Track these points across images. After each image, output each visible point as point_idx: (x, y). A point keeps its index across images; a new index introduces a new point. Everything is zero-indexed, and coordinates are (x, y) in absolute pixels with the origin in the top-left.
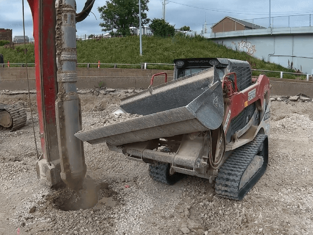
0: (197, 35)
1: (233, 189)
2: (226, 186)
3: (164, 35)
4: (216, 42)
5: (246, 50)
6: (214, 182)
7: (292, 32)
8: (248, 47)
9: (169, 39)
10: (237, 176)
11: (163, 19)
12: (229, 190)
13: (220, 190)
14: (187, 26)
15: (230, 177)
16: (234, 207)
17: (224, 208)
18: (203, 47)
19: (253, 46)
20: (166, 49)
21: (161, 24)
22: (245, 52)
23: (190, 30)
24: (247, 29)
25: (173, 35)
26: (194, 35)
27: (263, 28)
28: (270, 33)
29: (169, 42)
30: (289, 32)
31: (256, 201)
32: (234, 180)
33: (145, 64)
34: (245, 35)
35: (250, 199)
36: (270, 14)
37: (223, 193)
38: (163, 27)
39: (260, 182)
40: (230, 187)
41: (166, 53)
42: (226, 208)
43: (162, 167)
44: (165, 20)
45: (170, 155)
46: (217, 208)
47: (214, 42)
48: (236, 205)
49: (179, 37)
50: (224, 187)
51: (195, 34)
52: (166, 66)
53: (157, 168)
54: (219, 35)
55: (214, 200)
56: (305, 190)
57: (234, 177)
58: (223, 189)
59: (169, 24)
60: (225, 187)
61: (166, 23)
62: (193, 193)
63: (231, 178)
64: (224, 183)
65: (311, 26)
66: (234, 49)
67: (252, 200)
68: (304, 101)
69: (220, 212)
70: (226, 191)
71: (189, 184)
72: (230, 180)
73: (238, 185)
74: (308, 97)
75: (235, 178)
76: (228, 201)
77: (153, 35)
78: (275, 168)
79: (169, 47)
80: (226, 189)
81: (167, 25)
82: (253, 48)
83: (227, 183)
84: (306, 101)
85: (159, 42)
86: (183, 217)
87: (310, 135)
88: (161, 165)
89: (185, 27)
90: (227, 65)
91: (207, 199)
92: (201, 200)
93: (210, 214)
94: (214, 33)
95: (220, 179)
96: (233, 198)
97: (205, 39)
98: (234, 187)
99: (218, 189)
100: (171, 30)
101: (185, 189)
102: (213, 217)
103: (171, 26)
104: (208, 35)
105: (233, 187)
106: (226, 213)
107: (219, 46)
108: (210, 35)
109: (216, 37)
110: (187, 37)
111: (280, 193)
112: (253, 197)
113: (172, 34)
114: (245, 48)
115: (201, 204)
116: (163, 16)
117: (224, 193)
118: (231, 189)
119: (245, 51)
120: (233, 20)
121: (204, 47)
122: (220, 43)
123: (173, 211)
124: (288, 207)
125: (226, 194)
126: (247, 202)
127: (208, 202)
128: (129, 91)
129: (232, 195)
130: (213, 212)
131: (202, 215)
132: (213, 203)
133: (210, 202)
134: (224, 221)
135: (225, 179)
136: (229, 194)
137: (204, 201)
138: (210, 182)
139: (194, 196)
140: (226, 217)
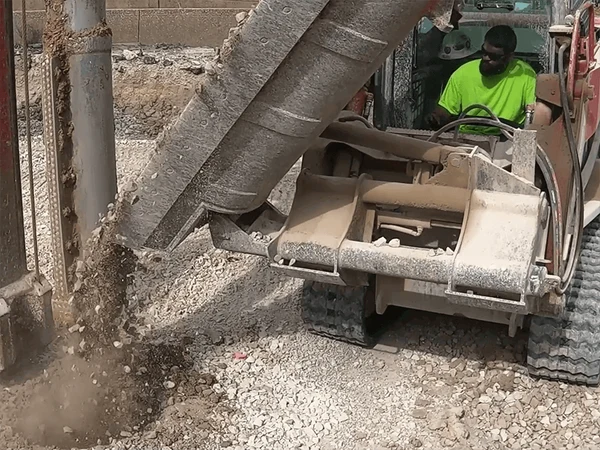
6: (524, 332)
10: (595, 314)
12: (572, 355)
13: (543, 354)
15: (576, 317)
16: (587, 403)
17: (555, 405)
32: (588, 325)
40: (576, 345)
42: (562, 407)
43: (348, 292)
45: (435, 258)
46: (532, 409)
48: (589, 397)
50: (557, 347)
53: (331, 297)
55: (519, 384)
57: (588, 316)
58: (554, 354)
60: (561, 345)
62: (445, 367)
63: (579, 318)
64: (558, 334)
69: (546, 421)
70: (563, 358)
71: (422, 339)
72: (576, 325)
75: (591, 320)
76: (561, 386)
80: (563, 351)
86: (451, 443)
91: (497, 384)
92: (481, 387)
93: (515, 429)
95: (542, 324)
96: (580, 378)
99: (537, 353)
102: (525, 437)
106: (564, 424)
115: (483, 398)
117: (555, 363)
118: (580, 350)
123: (412, 425)
125: (563, 366)
127: (501, 392)
128: (127, 53)
129: (581, 368)
130: (524, 424)
131: (495, 432)
132: (517, 395)
133: (508, 392)
134: (565, 446)
135: (559, 323)
136: (571, 367)
137: (488, 390)
138: (512, 333)
139: (453, 376)
140: (569, 434)
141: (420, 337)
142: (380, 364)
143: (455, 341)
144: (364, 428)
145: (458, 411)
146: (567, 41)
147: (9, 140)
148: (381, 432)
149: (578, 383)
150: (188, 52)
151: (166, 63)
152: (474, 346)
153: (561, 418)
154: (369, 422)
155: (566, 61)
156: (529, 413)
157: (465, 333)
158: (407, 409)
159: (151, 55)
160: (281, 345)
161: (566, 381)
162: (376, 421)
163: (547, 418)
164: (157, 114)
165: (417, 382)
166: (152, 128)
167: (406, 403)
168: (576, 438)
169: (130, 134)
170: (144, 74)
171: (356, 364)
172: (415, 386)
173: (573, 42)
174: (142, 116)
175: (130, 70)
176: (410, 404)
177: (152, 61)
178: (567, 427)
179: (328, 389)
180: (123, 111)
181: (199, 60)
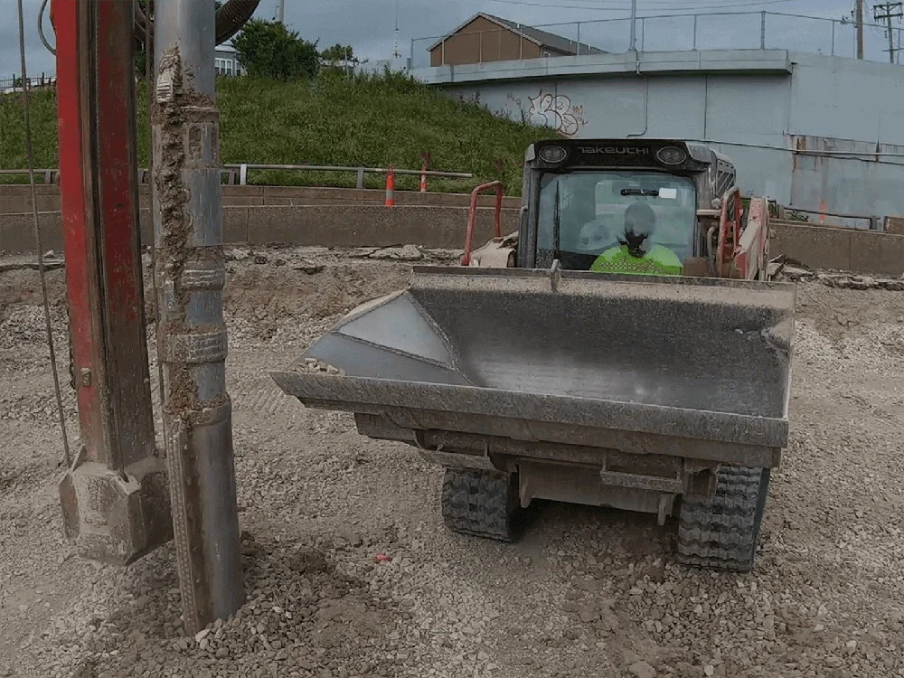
0: (392, 73)
1: (738, 535)
2: (716, 528)
3: (283, 71)
4: (454, 96)
5: (554, 122)
6: (673, 520)
7: (705, 67)
8: (561, 112)
9: (299, 87)
10: (745, 498)
11: (277, 20)
12: (724, 541)
13: (694, 541)
14: (344, 45)
15: (726, 502)
16: (739, 592)
17: (706, 596)
18: (415, 113)
19: (576, 109)
20: (293, 121)
21: (272, 36)
22: (550, 129)
23: (354, 56)
24: (546, 56)
25: (312, 72)
26: (381, 73)
27: (595, 51)
28: (632, 68)
29: (301, 96)
30: (696, 67)
31: (793, 571)
32: (739, 510)
33: (243, 167)
34: (552, 72)
35: (774, 565)
36: (634, 9)
37: (705, 552)
38: (278, 48)
39: (768, 518)
40: (726, 530)
41: (295, 133)
42: (714, 597)
43: (491, 486)
44: (285, 23)
46: (684, 600)
47: (449, 95)
48: (741, 584)
49: (333, 79)
50: (708, 532)
51: (387, 72)
52: (300, 175)
53: (473, 491)
54: (465, 73)
55: (669, 576)
56: (900, 531)
57: (740, 502)
58: (704, 540)
59: (298, 38)
60: (712, 530)
61: (289, 35)
62: (592, 562)
63: (729, 502)
64: (708, 520)
65: (766, 47)
66: (516, 117)
67: (780, 568)
68: (794, 278)
69: (699, 609)
70: (714, 544)
71: (566, 535)
72: (727, 509)
73: (752, 523)
74: (806, 267)
75: (740, 504)
76: (712, 575)
77: (243, 72)
78: (787, 475)
79: (303, 114)
80: (715, 536)
81: (292, 41)
82: (576, 116)
83: (718, 520)
84: (802, 279)
85: (269, 95)
86: (606, 634)
87: (829, 381)
88: (487, 481)
89: (338, 46)
90: (710, 164)
91: (646, 576)
92: (632, 580)
93: (669, 619)
94: (449, 68)
95: (693, 510)
96: (732, 564)
97: (421, 86)
98: (741, 531)
99: (687, 540)
100: (306, 56)
101: (561, 553)
102: (679, 627)
103: (304, 43)
104: (428, 74)
105: (737, 532)
107: (465, 108)
108: (436, 74)
109: (456, 80)
110: (358, 81)
111: (842, 545)
112: (780, 560)
113: (310, 71)
114: (550, 115)
115: (634, 590)
116: (278, 13)
117: (706, 550)
118: (731, 535)
119: (549, 125)
120: (505, 26)
121: (417, 111)
122: (468, 97)
123: (565, 618)
124: (881, 580)
125: (714, 552)
126: (765, 573)
127: (651, 584)
128: (238, 253)
129: (733, 554)
130: (677, 614)
131: (649, 623)
132: (668, 585)
133: (659, 584)
134: (720, 633)
135: (709, 509)
136: (723, 554)
137: (639, 582)
138: (661, 520)
139: (602, 569)
140: (723, 622)
141: (565, 532)
142: (527, 560)
143: (600, 535)
144: (516, 624)
145: (610, 602)
146: (715, 223)
147: (134, 305)
148: (533, 626)
149: (729, 570)
150: (302, 251)
151: (279, 263)
152: (620, 540)
153: (713, 608)
154: (521, 618)
155: (715, 244)
156: (682, 604)
157: (610, 527)
158: (557, 603)
159: (261, 254)
160: (422, 545)
161: (717, 569)
162: (527, 616)
163: (700, 607)
164: (269, 318)
165: (565, 577)
166: (264, 332)
167: (556, 598)
168: (730, 624)
169: (241, 338)
170: (256, 275)
171: (501, 561)
172: (565, 581)
173: (721, 224)
174: (254, 319)
175: (241, 270)
176: (560, 599)
177: (263, 260)
178: (720, 615)
179: (479, 586)
180: (234, 314)
181: (313, 259)
